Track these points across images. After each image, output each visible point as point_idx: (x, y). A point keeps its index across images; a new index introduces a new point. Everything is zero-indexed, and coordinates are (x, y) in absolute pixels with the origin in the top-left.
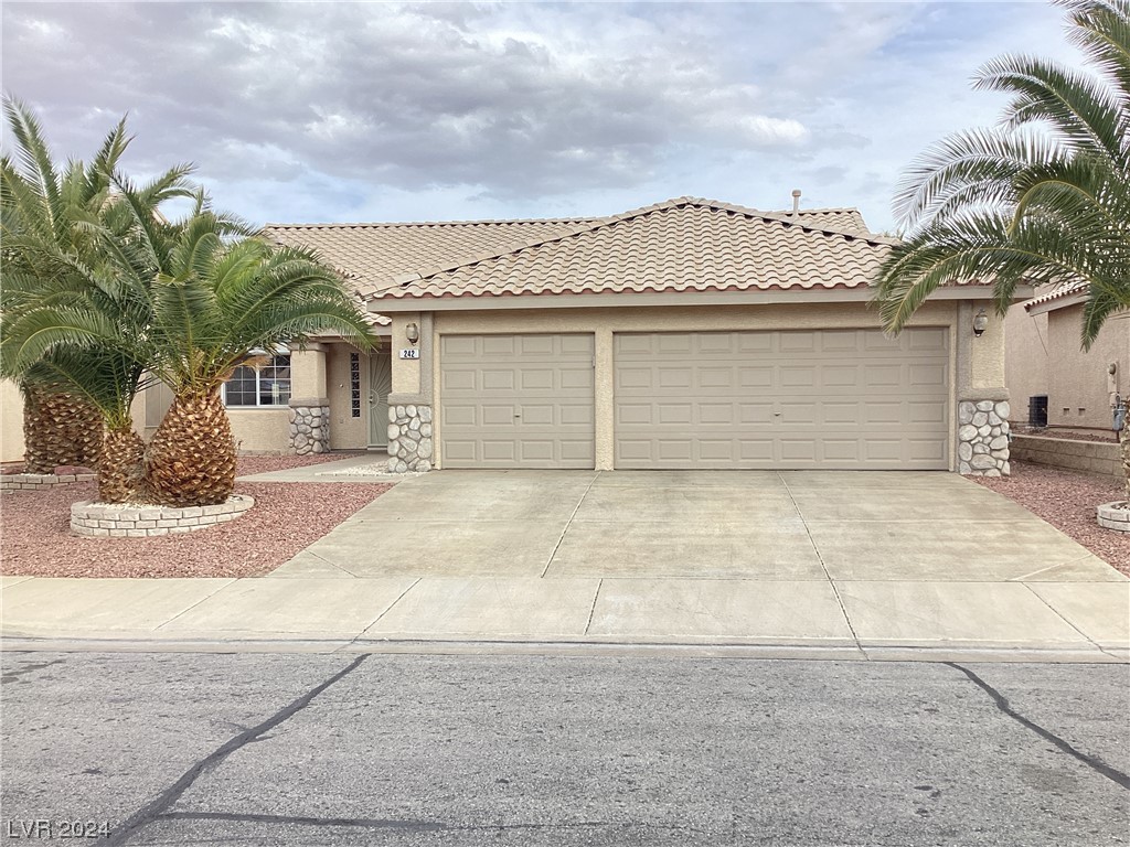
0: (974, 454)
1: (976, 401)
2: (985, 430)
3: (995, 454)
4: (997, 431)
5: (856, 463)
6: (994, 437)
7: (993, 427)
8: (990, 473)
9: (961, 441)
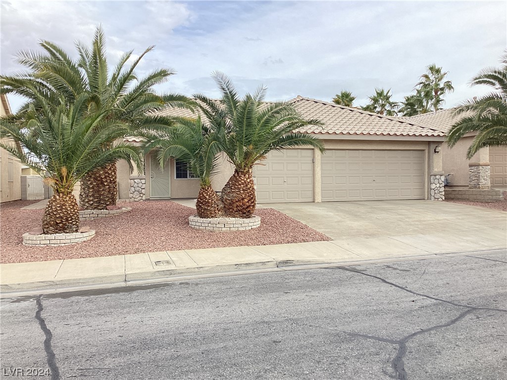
0: (435, 193)
1: (435, 175)
2: (438, 185)
3: (440, 193)
4: (441, 185)
5: (397, 198)
6: (440, 188)
7: (440, 184)
8: (439, 200)
9: (431, 189)
